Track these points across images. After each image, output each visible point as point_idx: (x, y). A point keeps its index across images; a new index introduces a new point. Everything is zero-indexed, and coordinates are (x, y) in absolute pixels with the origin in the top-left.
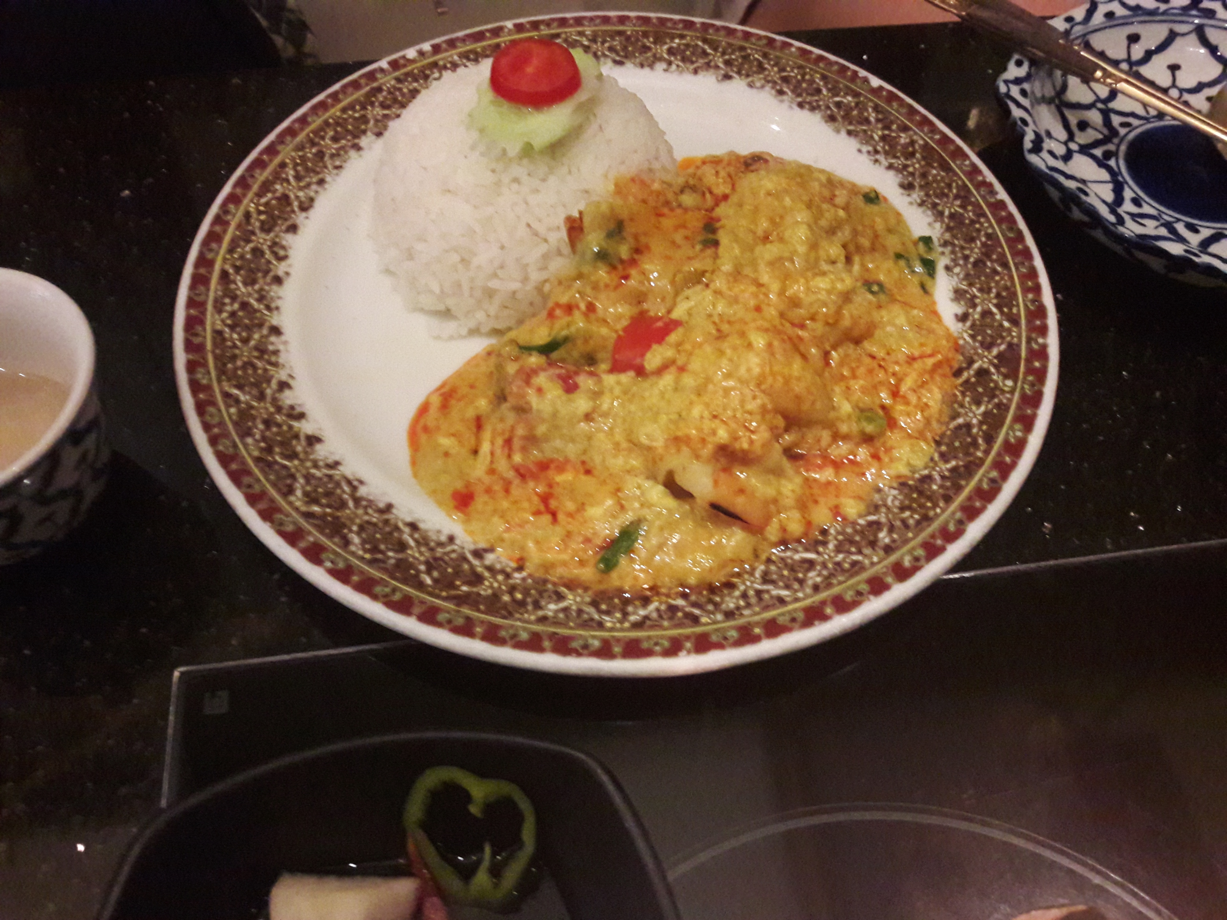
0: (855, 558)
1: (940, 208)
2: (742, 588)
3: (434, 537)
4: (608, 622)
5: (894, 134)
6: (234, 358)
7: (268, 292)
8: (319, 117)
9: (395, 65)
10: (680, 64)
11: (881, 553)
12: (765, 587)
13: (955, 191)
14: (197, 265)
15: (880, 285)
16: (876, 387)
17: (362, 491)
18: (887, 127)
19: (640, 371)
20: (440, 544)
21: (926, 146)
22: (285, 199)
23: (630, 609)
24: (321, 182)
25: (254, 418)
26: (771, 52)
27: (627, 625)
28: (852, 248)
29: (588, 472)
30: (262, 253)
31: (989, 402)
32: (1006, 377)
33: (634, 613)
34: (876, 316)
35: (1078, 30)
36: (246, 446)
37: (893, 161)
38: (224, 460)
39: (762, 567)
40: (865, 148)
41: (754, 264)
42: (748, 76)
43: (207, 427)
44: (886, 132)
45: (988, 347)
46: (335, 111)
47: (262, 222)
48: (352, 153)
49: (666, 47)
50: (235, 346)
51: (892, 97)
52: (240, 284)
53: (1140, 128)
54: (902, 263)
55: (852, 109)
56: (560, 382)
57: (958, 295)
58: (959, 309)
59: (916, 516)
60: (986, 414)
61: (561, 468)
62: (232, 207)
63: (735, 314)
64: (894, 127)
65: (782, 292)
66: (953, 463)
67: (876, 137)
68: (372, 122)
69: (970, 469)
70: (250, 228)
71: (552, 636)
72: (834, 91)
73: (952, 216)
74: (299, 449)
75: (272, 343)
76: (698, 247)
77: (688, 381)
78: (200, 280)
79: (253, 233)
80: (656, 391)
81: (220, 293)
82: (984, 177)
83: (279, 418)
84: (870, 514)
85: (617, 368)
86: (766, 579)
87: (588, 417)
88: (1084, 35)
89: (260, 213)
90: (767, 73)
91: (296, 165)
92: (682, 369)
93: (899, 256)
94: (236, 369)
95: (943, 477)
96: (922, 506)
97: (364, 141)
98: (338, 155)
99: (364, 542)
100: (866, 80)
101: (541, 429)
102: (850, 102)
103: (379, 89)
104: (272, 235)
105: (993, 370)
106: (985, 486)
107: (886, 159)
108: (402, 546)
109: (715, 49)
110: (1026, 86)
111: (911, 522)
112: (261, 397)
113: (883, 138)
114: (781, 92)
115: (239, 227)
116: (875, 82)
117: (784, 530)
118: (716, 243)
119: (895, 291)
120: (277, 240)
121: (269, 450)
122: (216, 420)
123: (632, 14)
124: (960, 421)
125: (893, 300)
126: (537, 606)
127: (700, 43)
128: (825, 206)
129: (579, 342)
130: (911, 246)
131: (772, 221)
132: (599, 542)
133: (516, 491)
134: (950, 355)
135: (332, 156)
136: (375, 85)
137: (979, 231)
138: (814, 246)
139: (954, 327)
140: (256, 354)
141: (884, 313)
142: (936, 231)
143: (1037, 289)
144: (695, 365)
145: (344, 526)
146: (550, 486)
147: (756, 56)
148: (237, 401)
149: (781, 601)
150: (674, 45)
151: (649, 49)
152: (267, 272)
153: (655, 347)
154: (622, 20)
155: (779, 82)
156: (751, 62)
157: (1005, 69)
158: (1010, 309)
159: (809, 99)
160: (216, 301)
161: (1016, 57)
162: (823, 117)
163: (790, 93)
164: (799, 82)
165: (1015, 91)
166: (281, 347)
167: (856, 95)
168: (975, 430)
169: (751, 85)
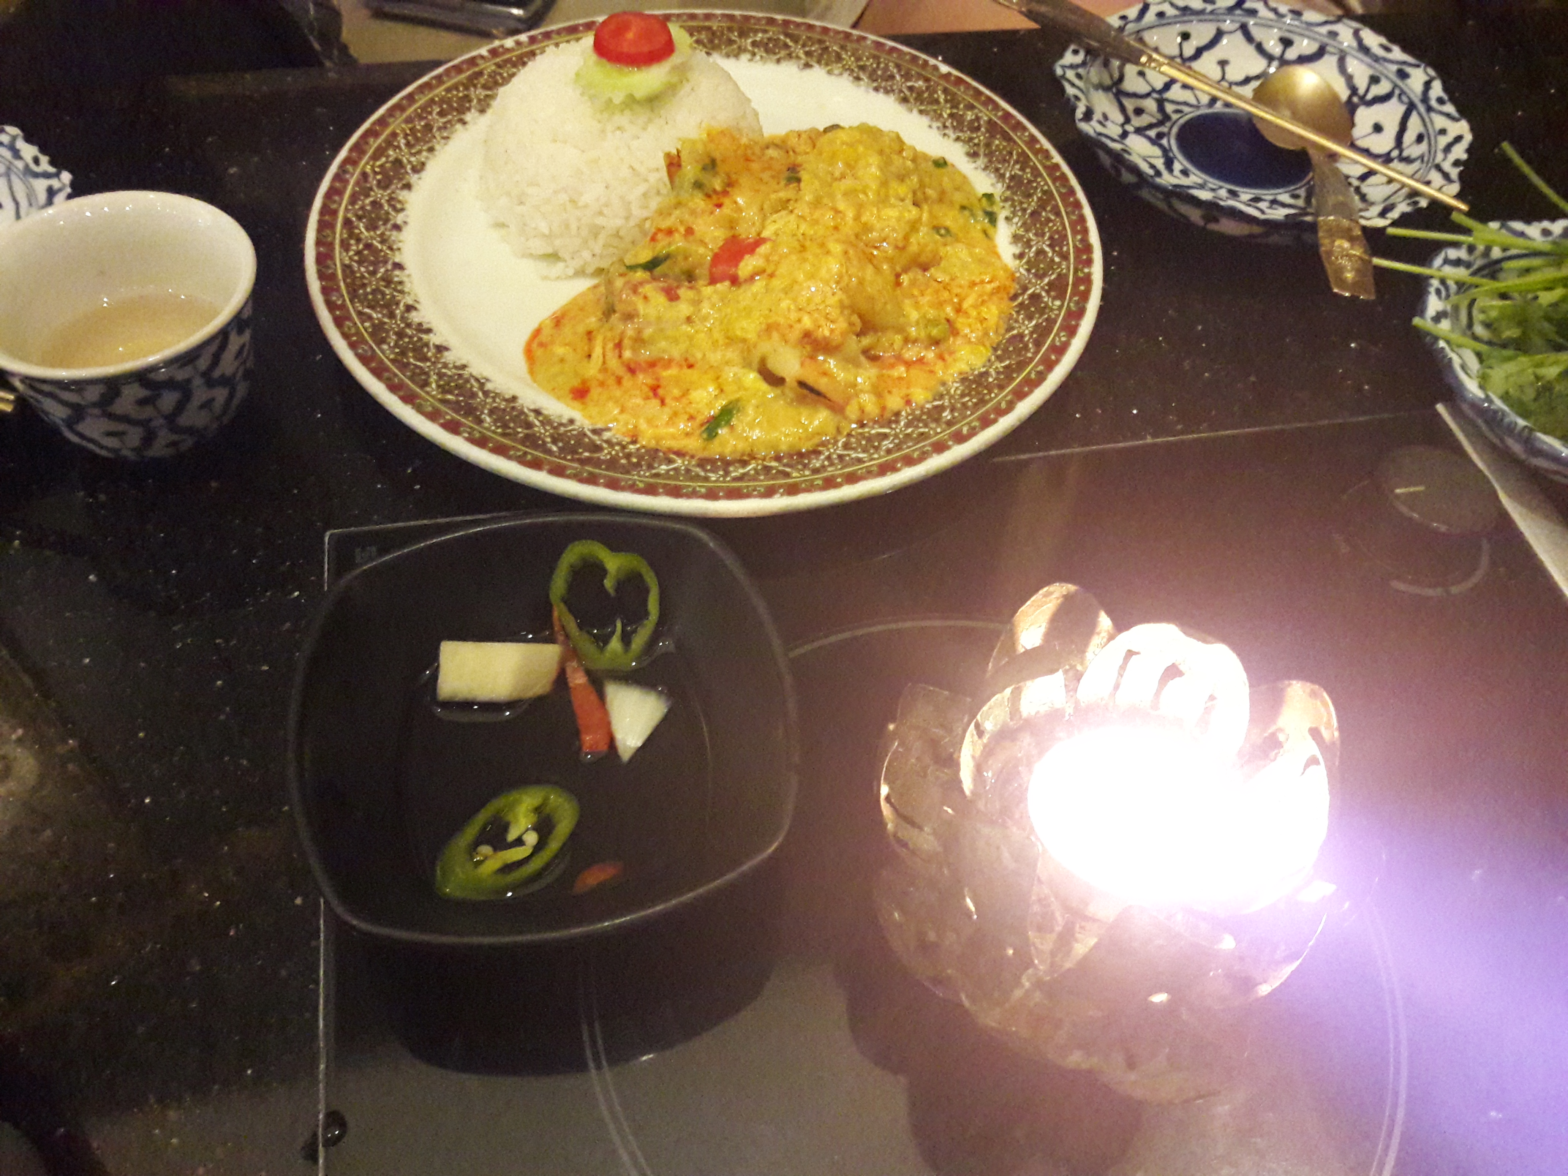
0: (922, 430)
1: (1002, 171)
2: (827, 454)
3: (556, 420)
4: (713, 477)
5: (961, 113)
6: (364, 286)
7: (390, 236)
8: (425, 96)
9: (494, 52)
10: (764, 55)
11: (944, 426)
12: (846, 452)
13: (1015, 157)
14: (322, 213)
15: (947, 230)
16: (940, 305)
17: (489, 386)
18: (955, 106)
19: (735, 281)
20: (561, 424)
21: (990, 121)
22: (398, 163)
23: (731, 469)
24: (431, 150)
25: (387, 332)
26: (848, 44)
27: (728, 479)
28: (919, 194)
29: (690, 366)
30: (381, 206)
31: (1039, 318)
32: (1054, 298)
33: (735, 471)
34: (942, 251)
35: (1131, 27)
36: (383, 352)
37: (960, 134)
38: (365, 360)
39: (844, 440)
40: (935, 124)
41: (832, 196)
42: (827, 65)
43: (345, 336)
44: (955, 111)
45: (1040, 276)
46: (440, 91)
47: (379, 181)
48: (459, 126)
49: (749, 41)
50: (363, 277)
51: (959, 81)
52: (363, 230)
53: (1190, 114)
54: (967, 213)
55: (923, 92)
56: (663, 294)
57: (1016, 238)
58: (1017, 250)
59: (974, 400)
60: (1036, 326)
61: (668, 364)
62: (349, 168)
63: (815, 234)
64: (962, 106)
65: (857, 218)
66: (1007, 362)
67: (945, 116)
68: (475, 101)
69: (1021, 365)
70: (368, 185)
71: (665, 486)
72: (907, 76)
73: (1012, 178)
74: (430, 354)
75: (398, 276)
76: (783, 183)
77: (776, 283)
78: (324, 226)
79: (371, 189)
80: (749, 294)
81: (345, 236)
82: (1042, 146)
83: (409, 331)
84: (935, 400)
85: (713, 281)
86: (846, 446)
87: (689, 320)
88: (1138, 32)
89: (376, 173)
90: (845, 62)
91: (406, 135)
92: (772, 276)
93: (963, 208)
94: (366, 294)
95: (998, 373)
96: (978, 393)
97: (468, 117)
98: (445, 128)
99: (495, 421)
100: (936, 68)
101: (648, 332)
102: (920, 87)
103: (480, 74)
104: (389, 191)
105: (1044, 294)
106: (1033, 376)
107: (954, 133)
108: (529, 425)
109: (796, 41)
110: (1081, 71)
111: (970, 404)
112: (392, 315)
113: (951, 115)
114: (858, 79)
115: (357, 183)
116: (944, 69)
117: (862, 411)
118: (799, 180)
119: (961, 235)
120: (393, 195)
121: (403, 353)
122: (353, 331)
123: (718, 12)
124: (1015, 332)
125: (958, 240)
126: (650, 467)
127: (782, 37)
128: (895, 157)
129: (680, 258)
130: (976, 202)
131: (848, 165)
132: (701, 418)
133: (627, 381)
134: (1007, 283)
135: (439, 129)
136: (477, 69)
137: (1036, 188)
138: (884, 184)
139: (1012, 264)
140: (382, 283)
141: (948, 248)
142: (998, 190)
143: (1085, 231)
144: (782, 270)
145: (476, 409)
146: (658, 379)
147: (835, 48)
148: (370, 318)
149: (860, 461)
150: (758, 39)
151: (734, 42)
152: (386, 221)
153: (747, 257)
154: (708, 17)
155: (856, 70)
156: (829, 53)
157: (1061, 56)
158: (1061, 248)
159: (883, 84)
160: (342, 241)
161: (1072, 47)
162: (896, 99)
163: (866, 80)
164: (874, 71)
165: (1070, 74)
166: (405, 279)
167: (927, 80)
168: (1026, 339)
169: (830, 72)
